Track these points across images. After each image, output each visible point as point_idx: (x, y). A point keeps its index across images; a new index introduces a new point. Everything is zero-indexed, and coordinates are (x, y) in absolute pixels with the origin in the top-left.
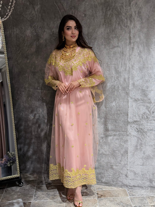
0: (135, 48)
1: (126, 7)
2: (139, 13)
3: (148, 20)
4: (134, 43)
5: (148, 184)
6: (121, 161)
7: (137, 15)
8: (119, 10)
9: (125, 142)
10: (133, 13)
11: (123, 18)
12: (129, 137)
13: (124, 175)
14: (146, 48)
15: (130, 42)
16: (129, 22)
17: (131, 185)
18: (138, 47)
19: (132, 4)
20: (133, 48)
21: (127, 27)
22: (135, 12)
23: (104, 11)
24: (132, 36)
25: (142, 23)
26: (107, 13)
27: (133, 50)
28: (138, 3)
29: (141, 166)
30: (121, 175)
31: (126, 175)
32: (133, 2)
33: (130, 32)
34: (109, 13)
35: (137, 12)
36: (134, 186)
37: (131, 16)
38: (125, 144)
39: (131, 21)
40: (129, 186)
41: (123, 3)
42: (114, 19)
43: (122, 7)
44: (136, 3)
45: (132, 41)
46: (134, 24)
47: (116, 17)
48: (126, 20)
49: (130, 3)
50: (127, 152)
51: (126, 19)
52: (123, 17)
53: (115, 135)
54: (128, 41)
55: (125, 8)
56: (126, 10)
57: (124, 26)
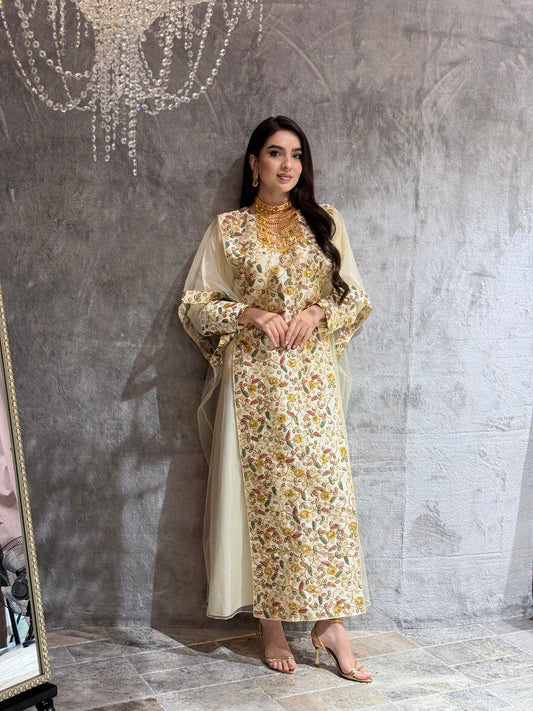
0: (430, 220)
1: (407, 110)
2: (441, 128)
3: (463, 150)
4: (426, 209)
5: (454, 607)
6: (383, 548)
7: (436, 133)
8: (391, 116)
9: (396, 490)
10: (427, 128)
11: (401, 140)
12: (407, 475)
13: (390, 591)
14: (457, 224)
15: (417, 205)
16: (415, 152)
17: (409, 619)
18: (438, 220)
19: (424, 104)
20: (423, 222)
21: (409, 165)
22: (431, 126)
23: (349, 116)
24: (422, 191)
25: (448, 156)
26: (356, 122)
27: (422, 227)
28: (440, 103)
29: (439, 558)
30: (382, 591)
31: (397, 591)
32: (427, 98)
33: (417, 179)
34: (362, 122)
35: (436, 127)
36: (418, 620)
37: (421, 134)
38: (396, 495)
39: (420, 150)
40: (405, 622)
41: (400, 101)
42: (374, 140)
43: (399, 109)
44: (435, 104)
45: (421, 203)
46: (429, 158)
47: (381, 134)
48: (406, 145)
49: (420, 102)
50: (402, 518)
51: (408, 141)
52: (399, 136)
53: (367, 471)
54: (411, 202)
55: (405, 112)
56: (407, 117)
57: (403, 161)
